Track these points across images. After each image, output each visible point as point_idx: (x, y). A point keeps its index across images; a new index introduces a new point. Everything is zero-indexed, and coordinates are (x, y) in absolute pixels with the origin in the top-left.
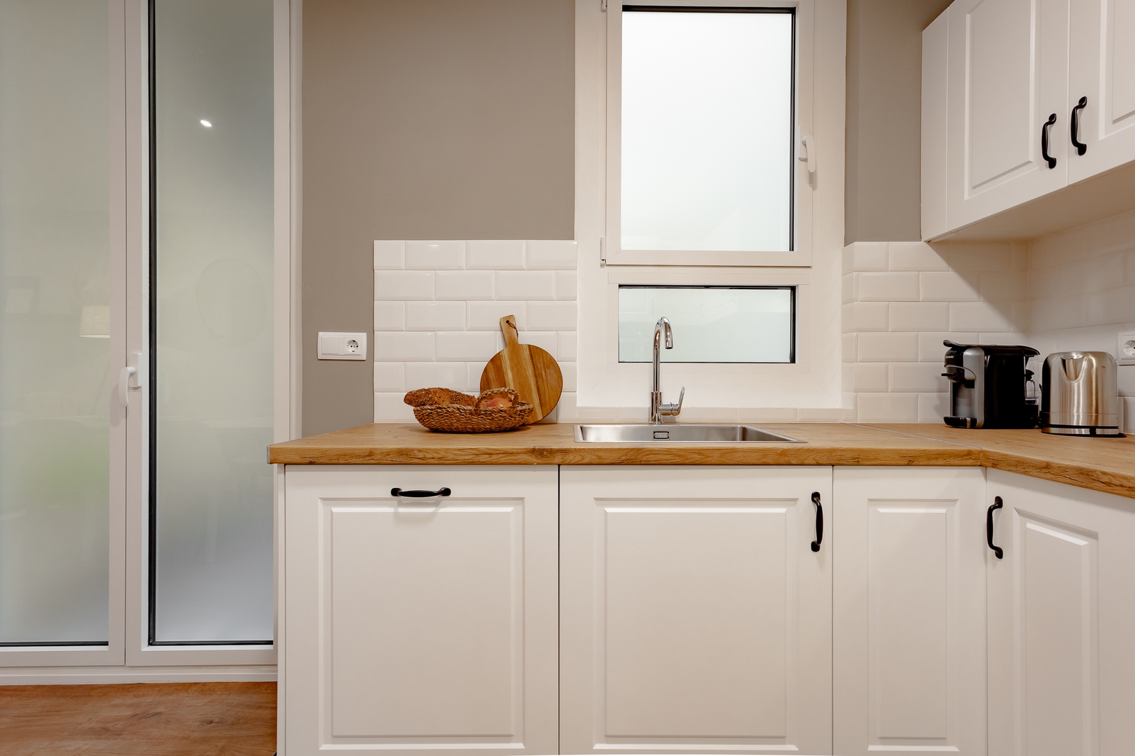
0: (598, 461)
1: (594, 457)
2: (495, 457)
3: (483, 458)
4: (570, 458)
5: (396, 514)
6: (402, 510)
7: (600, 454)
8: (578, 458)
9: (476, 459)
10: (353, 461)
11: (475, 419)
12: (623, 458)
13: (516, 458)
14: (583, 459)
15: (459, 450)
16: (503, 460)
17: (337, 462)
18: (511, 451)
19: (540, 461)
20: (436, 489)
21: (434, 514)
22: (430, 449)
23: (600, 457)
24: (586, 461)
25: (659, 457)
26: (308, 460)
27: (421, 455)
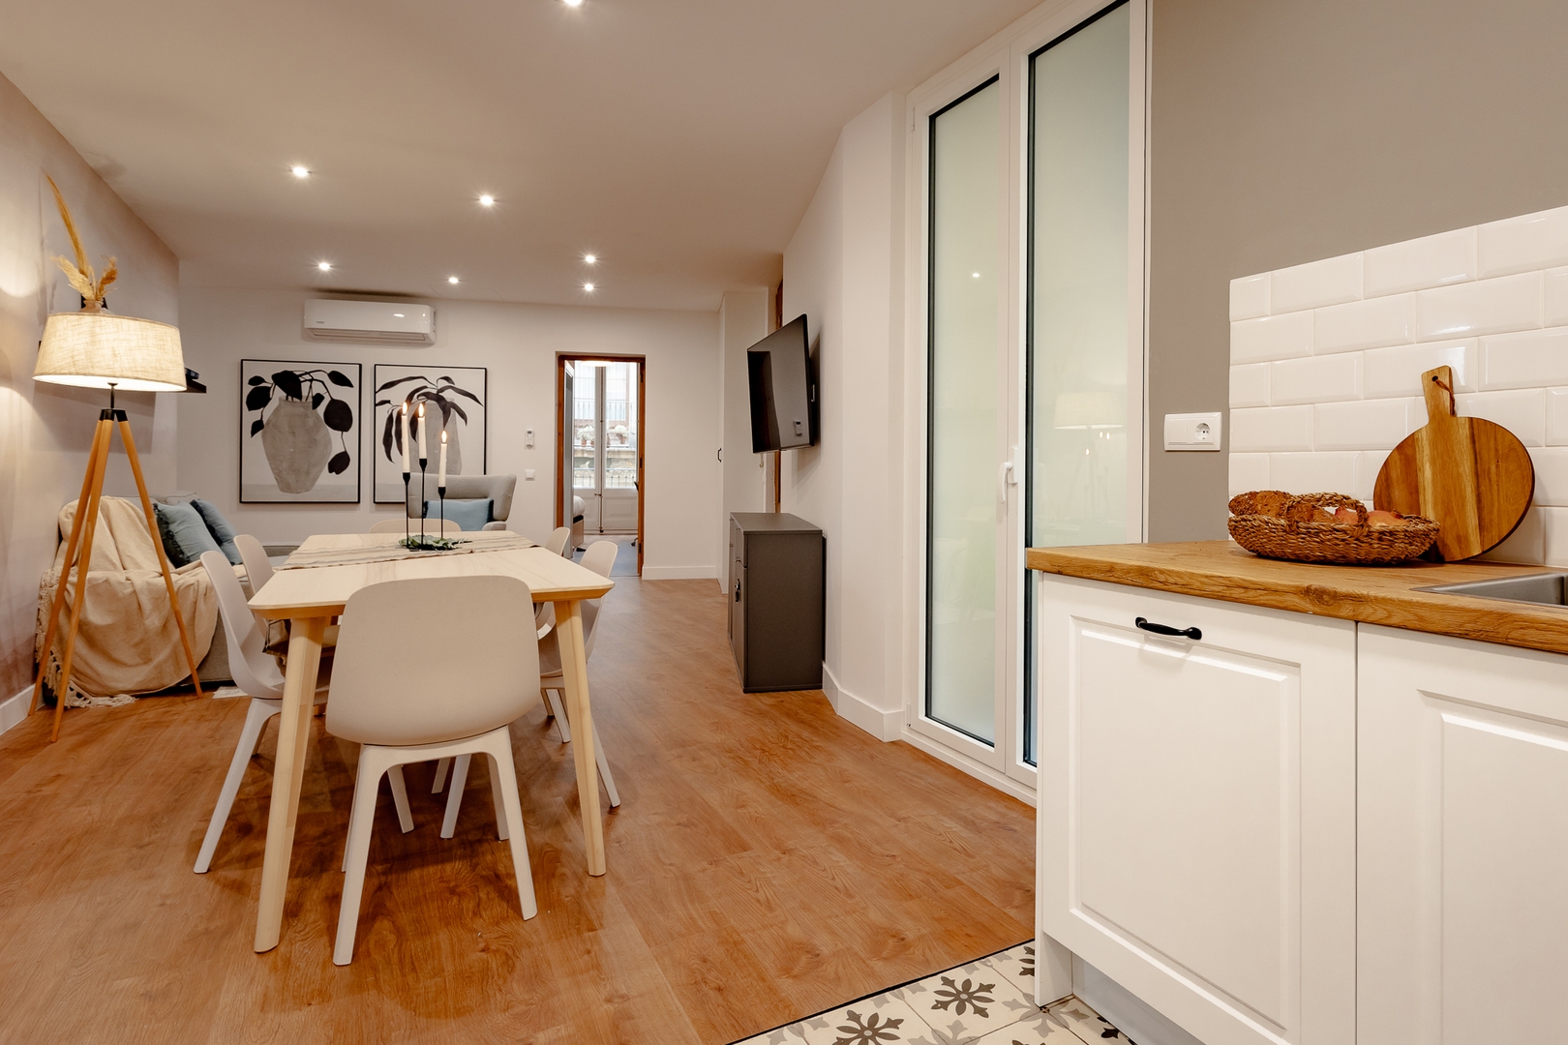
0: (1418, 625)
1: (1411, 617)
2: (1252, 593)
3: (1237, 593)
4: (1366, 611)
5: (1141, 651)
6: (1150, 648)
7: (1422, 612)
8: (1380, 614)
9: (1228, 593)
10: (1095, 575)
11: (1292, 539)
12: (1469, 626)
13: (1281, 599)
14: (1390, 616)
15: (1207, 577)
16: (1263, 599)
17: (1080, 574)
18: (1274, 588)
19: (1317, 610)
20: (1182, 627)
21: (1182, 661)
22: (1173, 571)
23: (1421, 619)
24: (1394, 620)
25: (1550, 636)
26: (1057, 569)
27: (1162, 578)
